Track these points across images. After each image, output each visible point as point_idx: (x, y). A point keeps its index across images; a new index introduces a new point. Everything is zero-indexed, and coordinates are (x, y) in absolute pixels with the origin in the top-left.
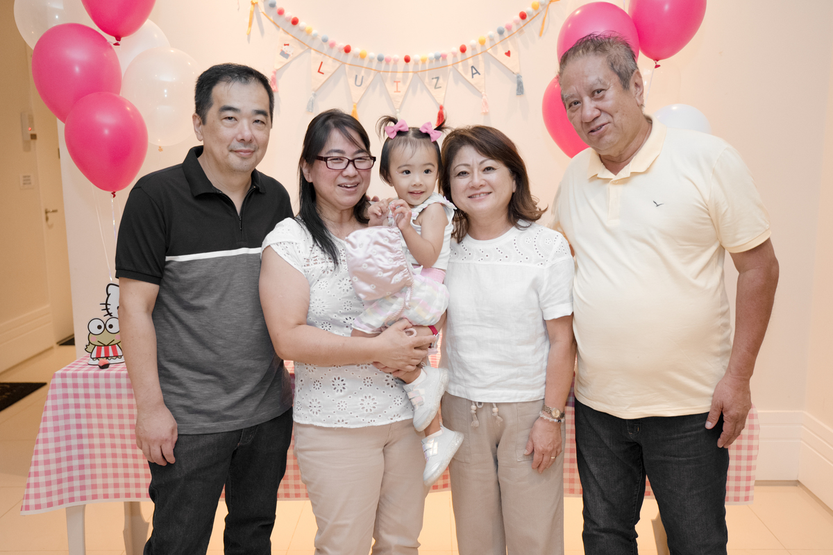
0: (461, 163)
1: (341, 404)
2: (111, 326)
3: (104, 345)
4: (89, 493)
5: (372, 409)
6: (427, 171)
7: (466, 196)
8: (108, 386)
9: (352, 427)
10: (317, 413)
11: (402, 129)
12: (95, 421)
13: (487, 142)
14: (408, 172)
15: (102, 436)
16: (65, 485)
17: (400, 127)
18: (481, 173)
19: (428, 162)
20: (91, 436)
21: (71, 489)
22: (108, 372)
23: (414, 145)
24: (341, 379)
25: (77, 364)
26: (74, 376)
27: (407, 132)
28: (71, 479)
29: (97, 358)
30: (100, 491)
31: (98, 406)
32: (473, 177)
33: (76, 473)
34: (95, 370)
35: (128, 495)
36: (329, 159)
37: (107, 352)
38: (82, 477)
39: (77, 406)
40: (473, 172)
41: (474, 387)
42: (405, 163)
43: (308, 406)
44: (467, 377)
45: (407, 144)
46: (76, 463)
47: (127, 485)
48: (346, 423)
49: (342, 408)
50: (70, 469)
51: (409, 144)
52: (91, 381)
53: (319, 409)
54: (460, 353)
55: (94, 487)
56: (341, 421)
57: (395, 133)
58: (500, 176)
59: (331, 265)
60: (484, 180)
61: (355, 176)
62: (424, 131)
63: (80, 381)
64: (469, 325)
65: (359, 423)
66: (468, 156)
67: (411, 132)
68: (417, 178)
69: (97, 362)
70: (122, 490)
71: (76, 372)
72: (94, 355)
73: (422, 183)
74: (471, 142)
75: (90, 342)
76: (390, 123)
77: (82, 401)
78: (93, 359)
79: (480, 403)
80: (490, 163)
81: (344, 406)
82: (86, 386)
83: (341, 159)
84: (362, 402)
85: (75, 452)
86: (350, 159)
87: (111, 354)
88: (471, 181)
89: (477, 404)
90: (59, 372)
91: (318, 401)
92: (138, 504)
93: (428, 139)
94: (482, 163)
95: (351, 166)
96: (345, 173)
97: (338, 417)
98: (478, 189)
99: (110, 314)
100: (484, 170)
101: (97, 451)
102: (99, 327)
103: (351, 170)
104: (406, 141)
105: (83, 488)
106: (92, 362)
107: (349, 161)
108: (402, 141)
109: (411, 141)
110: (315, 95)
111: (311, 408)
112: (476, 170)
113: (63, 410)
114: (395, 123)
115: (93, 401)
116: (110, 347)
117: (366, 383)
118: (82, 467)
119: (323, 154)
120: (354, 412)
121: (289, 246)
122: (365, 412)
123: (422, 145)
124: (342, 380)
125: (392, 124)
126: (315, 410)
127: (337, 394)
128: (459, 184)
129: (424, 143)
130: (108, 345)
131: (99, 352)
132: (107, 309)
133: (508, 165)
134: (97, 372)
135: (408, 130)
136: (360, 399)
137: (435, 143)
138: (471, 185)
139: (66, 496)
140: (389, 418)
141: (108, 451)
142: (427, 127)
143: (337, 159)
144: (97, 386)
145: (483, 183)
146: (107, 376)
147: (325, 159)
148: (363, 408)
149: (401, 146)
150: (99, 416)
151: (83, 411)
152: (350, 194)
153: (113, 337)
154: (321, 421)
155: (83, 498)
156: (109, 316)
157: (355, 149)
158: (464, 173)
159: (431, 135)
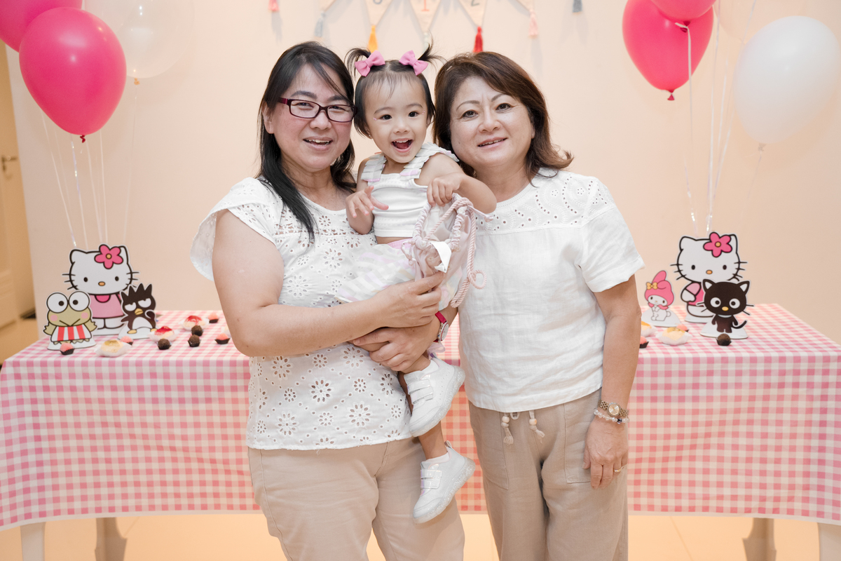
0: (466, 100)
1: (324, 417)
2: (75, 302)
3: (68, 326)
4: (49, 507)
5: (365, 421)
6: (412, 114)
7: (476, 144)
8: (72, 376)
9: (340, 447)
10: (290, 433)
11: (376, 62)
12: (56, 419)
13: (499, 71)
14: (387, 117)
15: (65, 437)
16: (20, 498)
17: (374, 61)
18: (493, 111)
19: (412, 102)
20: (51, 438)
21: (27, 503)
22: (72, 359)
23: (393, 80)
24: (325, 384)
25: (33, 349)
26: (30, 364)
27: (383, 66)
28: (27, 491)
29: (59, 341)
30: (64, 506)
31: (61, 401)
32: (484, 118)
33: (33, 483)
34: (56, 357)
35: (98, 510)
36: (293, 103)
37: (71, 334)
38: (41, 489)
39: (34, 401)
40: (483, 110)
41: (503, 395)
42: (383, 106)
43: (277, 424)
44: (493, 383)
45: (383, 80)
46: (33, 471)
47: (98, 497)
48: (332, 443)
49: (325, 422)
50: (26, 478)
51: (386, 79)
52: (51, 370)
53: (293, 426)
54: (483, 354)
55: (56, 500)
56: (324, 440)
57: (369, 69)
58: (517, 116)
59: (305, 235)
60: (498, 121)
61: (327, 130)
62: (405, 62)
63: (37, 370)
64: (490, 315)
65: (349, 441)
66: (474, 91)
67: (389, 65)
68: (401, 123)
69: (58, 346)
70: (91, 504)
71: (31, 360)
72: (55, 338)
73: (407, 129)
74: (478, 72)
75: (49, 322)
76: (361, 57)
77: (40, 395)
78: (54, 342)
79: (515, 414)
80: (505, 99)
81: (329, 419)
82: (45, 376)
83: (310, 106)
84: (352, 414)
85: (32, 458)
86: (323, 105)
87: (76, 336)
88: (482, 123)
89: (512, 415)
90: (11, 359)
91: (291, 416)
92: (113, 520)
93: (411, 73)
94: (495, 99)
95: (322, 115)
96: (314, 124)
97: (320, 435)
98: (491, 133)
99: (74, 287)
100: (497, 109)
101: (60, 456)
102: (61, 303)
103: (321, 121)
104: (382, 77)
105: (42, 501)
106: (52, 346)
107: (321, 108)
108: (377, 77)
109: (388, 76)
110: (324, 15)
111: (281, 427)
112: (487, 109)
113: (16, 406)
114: (367, 57)
115: (53, 395)
116: (75, 328)
117: (358, 387)
118: (41, 476)
119: (288, 96)
120: (342, 427)
121: (255, 209)
122: (356, 426)
123: (404, 80)
124: (327, 385)
125: (364, 58)
126: (287, 429)
127: (318, 404)
128: (463, 129)
129: (406, 78)
130: (72, 325)
131: (61, 334)
132: (71, 281)
133: (525, 102)
134: (59, 359)
135: (384, 63)
136: (349, 409)
137: (421, 77)
138: (482, 128)
139: (20, 511)
140: (387, 434)
141: (74, 455)
142: (409, 56)
143: (305, 104)
144: (58, 377)
145: (497, 124)
146: (71, 364)
147: (289, 102)
148: (354, 421)
149: (376, 83)
150: (63, 413)
151: (41, 407)
152: (319, 153)
153: (78, 316)
154: (297, 443)
155: (42, 514)
156: (73, 289)
157: (329, 94)
158: (470, 114)
159: (415, 67)
